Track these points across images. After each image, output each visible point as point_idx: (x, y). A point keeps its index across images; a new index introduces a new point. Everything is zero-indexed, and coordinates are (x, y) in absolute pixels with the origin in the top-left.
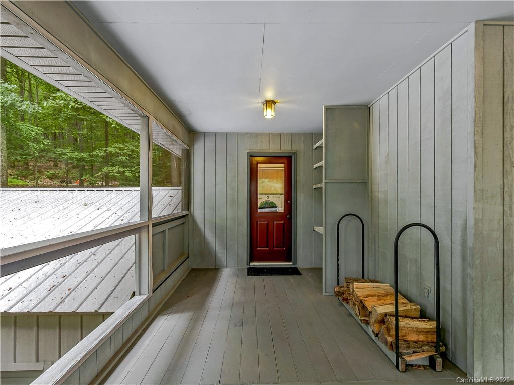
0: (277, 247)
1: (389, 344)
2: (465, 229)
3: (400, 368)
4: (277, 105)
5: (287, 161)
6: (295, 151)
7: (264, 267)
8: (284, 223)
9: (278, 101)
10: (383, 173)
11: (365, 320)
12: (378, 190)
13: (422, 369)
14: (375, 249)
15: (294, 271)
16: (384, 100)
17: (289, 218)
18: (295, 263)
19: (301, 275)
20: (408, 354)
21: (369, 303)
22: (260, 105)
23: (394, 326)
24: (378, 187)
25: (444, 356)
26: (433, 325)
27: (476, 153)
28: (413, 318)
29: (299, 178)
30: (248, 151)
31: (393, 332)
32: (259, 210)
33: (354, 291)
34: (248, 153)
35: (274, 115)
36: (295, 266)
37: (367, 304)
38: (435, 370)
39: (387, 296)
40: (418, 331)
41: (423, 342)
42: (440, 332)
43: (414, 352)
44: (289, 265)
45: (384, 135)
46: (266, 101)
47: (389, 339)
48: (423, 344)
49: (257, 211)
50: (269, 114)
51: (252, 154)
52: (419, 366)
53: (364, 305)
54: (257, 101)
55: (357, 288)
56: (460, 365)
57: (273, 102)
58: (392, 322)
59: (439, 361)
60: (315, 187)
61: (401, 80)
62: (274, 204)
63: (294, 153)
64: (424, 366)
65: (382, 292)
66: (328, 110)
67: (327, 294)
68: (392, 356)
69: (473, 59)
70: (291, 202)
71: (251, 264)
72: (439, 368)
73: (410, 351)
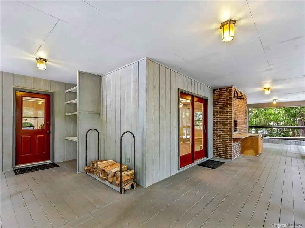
0: (38, 153)
1: (117, 184)
2: (143, 133)
3: (122, 193)
4: (47, 62)
5: (47, 98)
6: (53, 92)
7: (27, 167)
8: (44, 136)
9: (49, 60)
10: (109, 109)
11: (104, 178)
12: (106, 117)
13: (130, 190)
14: (104, 145)
15: (54, 165)
16: (109, 76)
17: (48, 133)
18: (53, 160)
19: (59, 166)
20: (125, 186)
21: (107, 170)
22: (34, 59)
23: (119, 176)
24: (106, 116)
25: (136, 182)
26: (133, 171)
27: (146, 105)
28: (125, 171)
29: (56, 109)
30: (14, 87)
31: (119, 179)
32: (23, 129)
33: (98, 166)
34: (14, 88)
35: (45, 68)
36: (53, 162)
37: (106, 170)
38: (134, 189)
39: (113, 165)
40: (128, 175)
41: (129, 179)
42: (135, 174)
43: (127, 184)
44: (48, 162)
45: (109, 92)
46: (40, 58)
47: (117, 182)
48: (129, 180)
49: (22, 129)
50: (41, 66)
51: (17, 89)
52: (128, 189)
53: (105, 171)
54: (32, 56)
55: (99, 165)
56: (141, 184)
57: (45, 60)
58: (118, 175)
59: (135, 184)
60: (66, 114)
61: (118, 69)
62: (31, 124)
63: (52, 93)
64: (130, 189)
65: (111, 164)
66: (80, 73)
67: (79, 173)
68: (118, 189)
69: (146, 71)
70: (50, 123)
71: (16, 167)
72: (135, 188)
73: (125, 184)
